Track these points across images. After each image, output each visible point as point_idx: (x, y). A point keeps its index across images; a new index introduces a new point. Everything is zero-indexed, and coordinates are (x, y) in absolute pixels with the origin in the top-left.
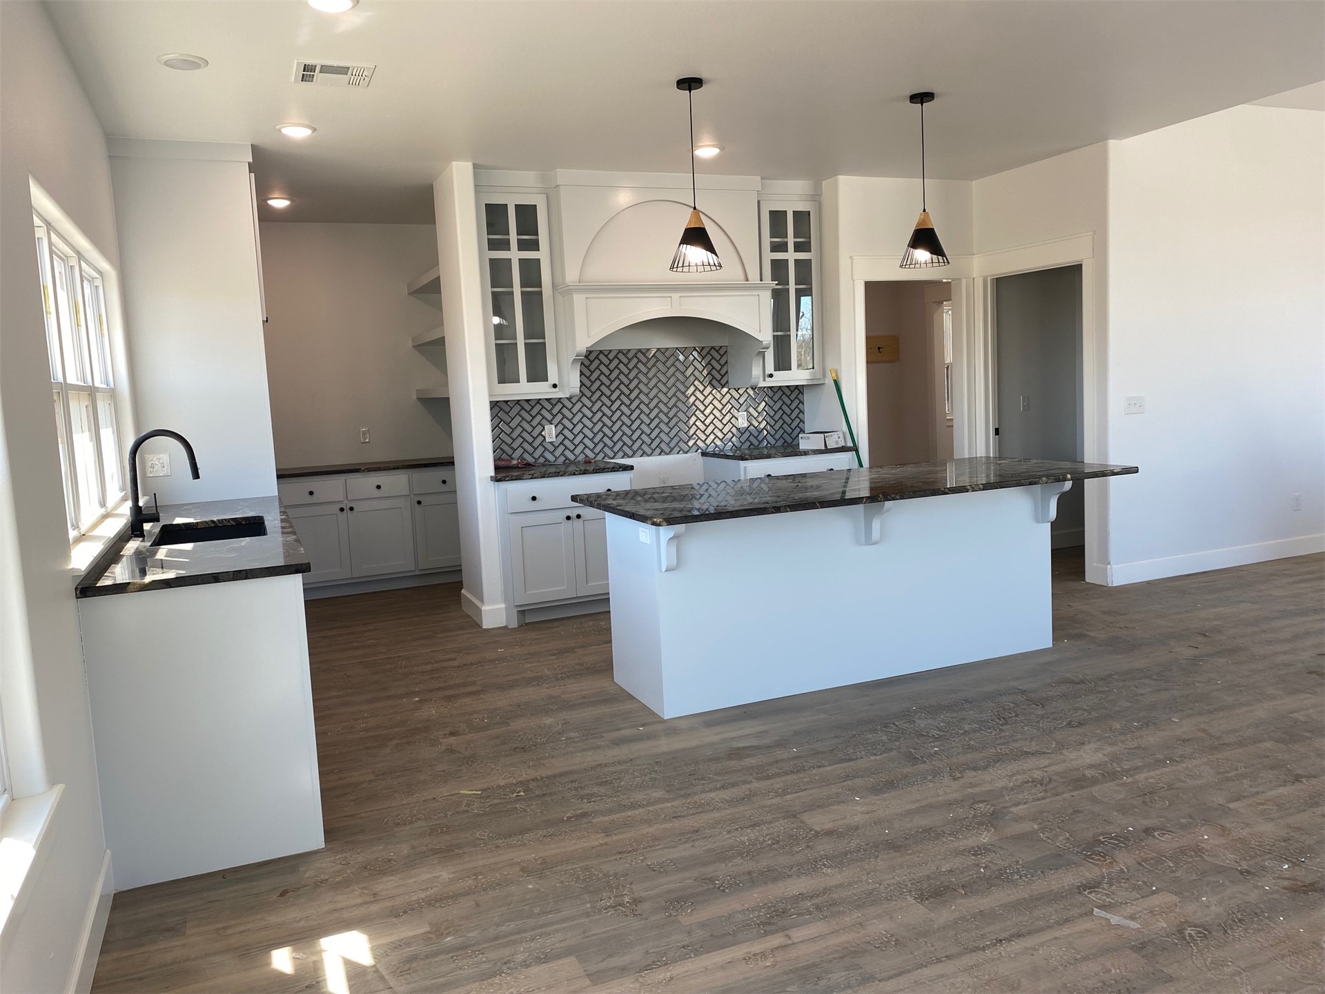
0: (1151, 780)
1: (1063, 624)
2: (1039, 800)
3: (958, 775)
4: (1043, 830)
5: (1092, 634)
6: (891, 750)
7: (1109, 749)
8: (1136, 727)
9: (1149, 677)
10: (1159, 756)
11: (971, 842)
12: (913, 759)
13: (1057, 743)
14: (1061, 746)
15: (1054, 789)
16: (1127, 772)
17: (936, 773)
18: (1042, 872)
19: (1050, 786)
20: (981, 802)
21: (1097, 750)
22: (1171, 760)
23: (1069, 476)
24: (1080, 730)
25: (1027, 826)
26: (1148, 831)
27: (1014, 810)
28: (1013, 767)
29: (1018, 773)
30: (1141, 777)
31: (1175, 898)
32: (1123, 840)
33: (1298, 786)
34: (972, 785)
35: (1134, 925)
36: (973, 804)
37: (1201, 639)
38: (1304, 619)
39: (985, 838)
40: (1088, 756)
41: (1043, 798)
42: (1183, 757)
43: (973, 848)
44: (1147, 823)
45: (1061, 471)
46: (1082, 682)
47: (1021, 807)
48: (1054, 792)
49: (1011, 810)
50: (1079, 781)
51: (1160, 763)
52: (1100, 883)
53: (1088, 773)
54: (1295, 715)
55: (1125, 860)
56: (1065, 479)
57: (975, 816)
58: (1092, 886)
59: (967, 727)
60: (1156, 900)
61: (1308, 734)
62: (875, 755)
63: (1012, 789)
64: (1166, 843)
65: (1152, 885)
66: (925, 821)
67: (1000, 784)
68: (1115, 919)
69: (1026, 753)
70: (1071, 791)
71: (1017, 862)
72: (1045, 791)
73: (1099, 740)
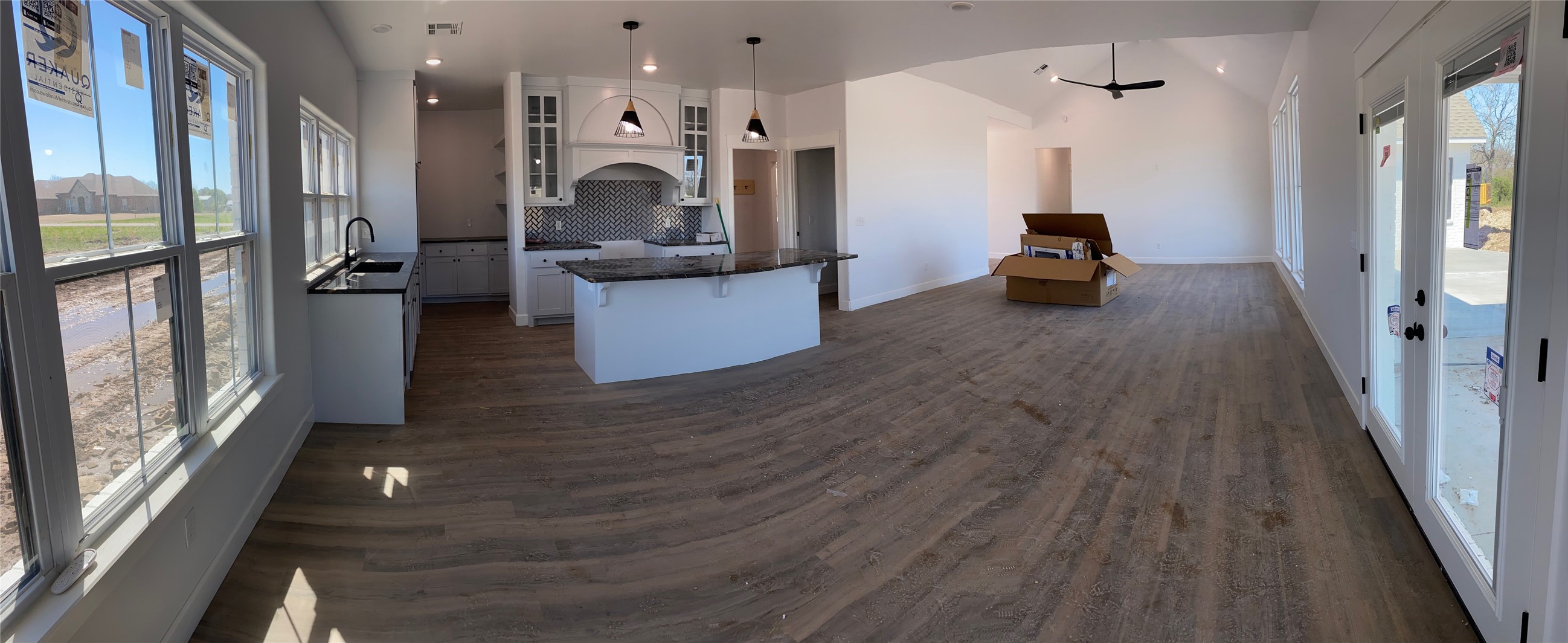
0: (859, 413)
1: (824, 332)
2: (805, 431)
3: (761, 422)
4: (805, 448)
5: (841, 337)
6: (724, 408)
7: (842, 398)
8: (855, 384)
9: (863, 357)
10: (864, 399)
11: (762, 461)
12: (737, 413)
13: (817, 398)
14: (820, 398)
15: (814, 423)
16: (848, 410)
17: (749, 421)
18: (802, 473)
19: (812, 422)
20: (771, 436)
21: (836, 399)
22: (869, 400)
24: (829, 390)
25: (796, 447)
26: (855, 442)
27: (790, 438)
28: (792, 413)
29: (796, 416)
30: (855, 411)
32: (844, 448)
34: (767, 427)
36: (766, 438)
37: (886, 335)
38: (927, 321)
39: (770, 457)
40: (831, 403)
41: (808, 430)
42: (875, 398)
43: (762, 464)
44: (855, 437)
46: (833, 363)
47: (795, 436)
48: (813, 425)
49: (788, 438)
50: (826, 418)
51: (864, 403)
52: (830, 475)
53: (831, 412)
54: (921, 370)
55: (843, 459)
57: (766, 445)
58: (826, 478)
59: (771, 393)
61: (925, 379)
62: (712, 411)
63: (791, 426)
64: (862, 447)
65: (855, 472)
66: (735, 450)
67: (785, 424)
68: (835, 493)
69: (801, 405)
70: (822, 424)
71: (787, 469)
72: (809, 425)
73: (838, 394)
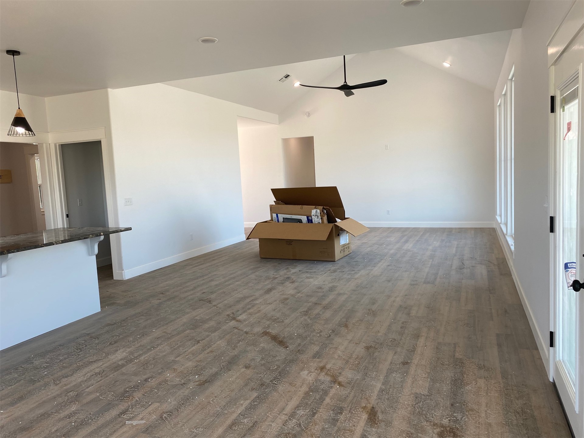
0: (146, 358)
1: (105, 300)
2: (98, 382)
3: (58, 382)
4: (101, 395)
5: (118, 302)
6: (20, 381)
7: (128, 350)
8: (139, 338)
9: (143, 315)
10: (149, 347)
11: (67, 412)
12: (33, 382)
13: (106, 353)
14: (108, 354)
15: (105, 374)
16: (136, 358)
17: (46, 385)
18: (102, 414)
19: (104, 374)
20: (71, 392)
21: (123, 352)
22: (153, 347)
23: (102, 234)
24: (115, 345)
25: (93, 396)
26: (146, 380)
27: (87, 390)
28: (86, 370)
29: (88, 372)
30: (142, 358)
31: (158, 404)
32: (137, 387)
33: (199, 344)
34: (66, 385)
35: (144, 422)
36: (66, 394)
37: (161, 295)
38: (197, 280)
39: (74, 408)
40: (120, 355)
41: (101, 380)
42: (158, 345)
43: (68, 415)
44: (145, 377)
45: (99, 232)
46: (115, 323)
47: (91, 387)
48: (105, 376)
49: (86, 390)
50: (116, 367)
51: (149, 350)
52: (128, 409)
53: (120, 363)
54: (196, 318)
55: (138, 395)
56: (100, 235)
57: (68, 399)
58: (124, 412)
59: (61, 358)
60: (150, 409)
61: (201, 324)
62: (11, 386)
63: (86, 381)
64: (153, 383)
65: (149, 402)
66: (41, 411)
67: (80, 380)
68: (135, 423)
69: (92, 362)
70: (113, 373)
71: (90, 414)
72: (102, 377)
73: (124, 347)
